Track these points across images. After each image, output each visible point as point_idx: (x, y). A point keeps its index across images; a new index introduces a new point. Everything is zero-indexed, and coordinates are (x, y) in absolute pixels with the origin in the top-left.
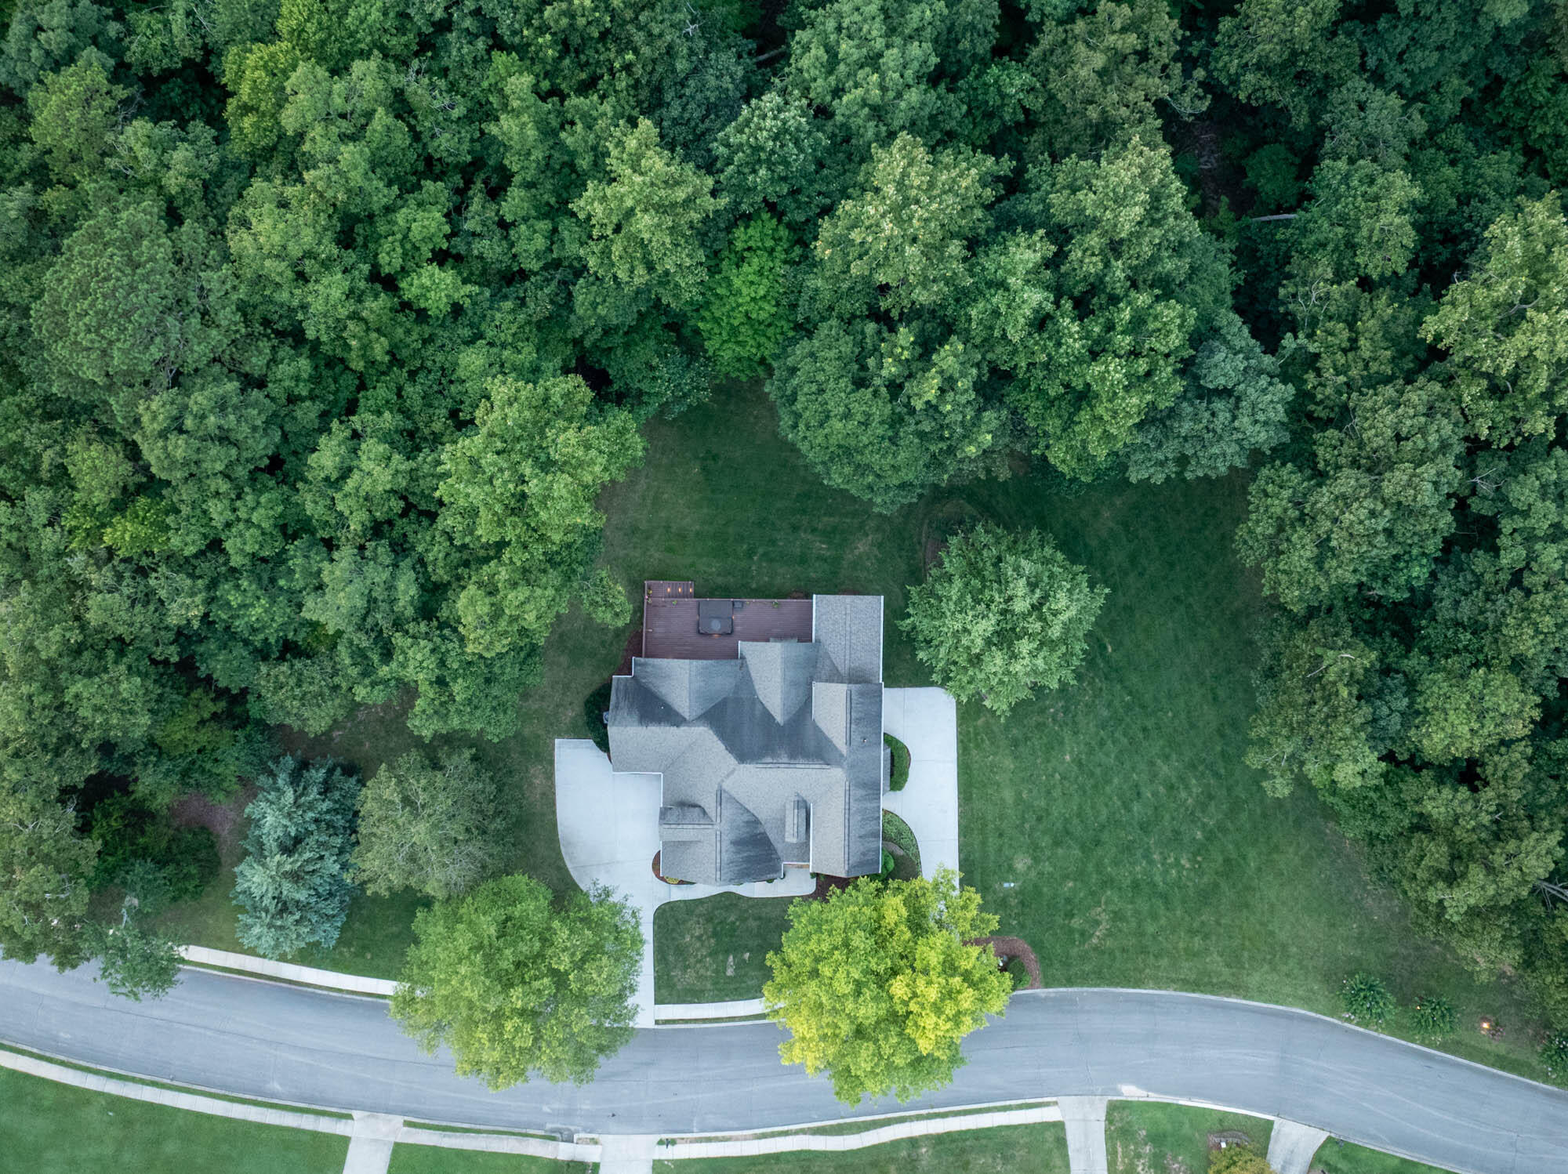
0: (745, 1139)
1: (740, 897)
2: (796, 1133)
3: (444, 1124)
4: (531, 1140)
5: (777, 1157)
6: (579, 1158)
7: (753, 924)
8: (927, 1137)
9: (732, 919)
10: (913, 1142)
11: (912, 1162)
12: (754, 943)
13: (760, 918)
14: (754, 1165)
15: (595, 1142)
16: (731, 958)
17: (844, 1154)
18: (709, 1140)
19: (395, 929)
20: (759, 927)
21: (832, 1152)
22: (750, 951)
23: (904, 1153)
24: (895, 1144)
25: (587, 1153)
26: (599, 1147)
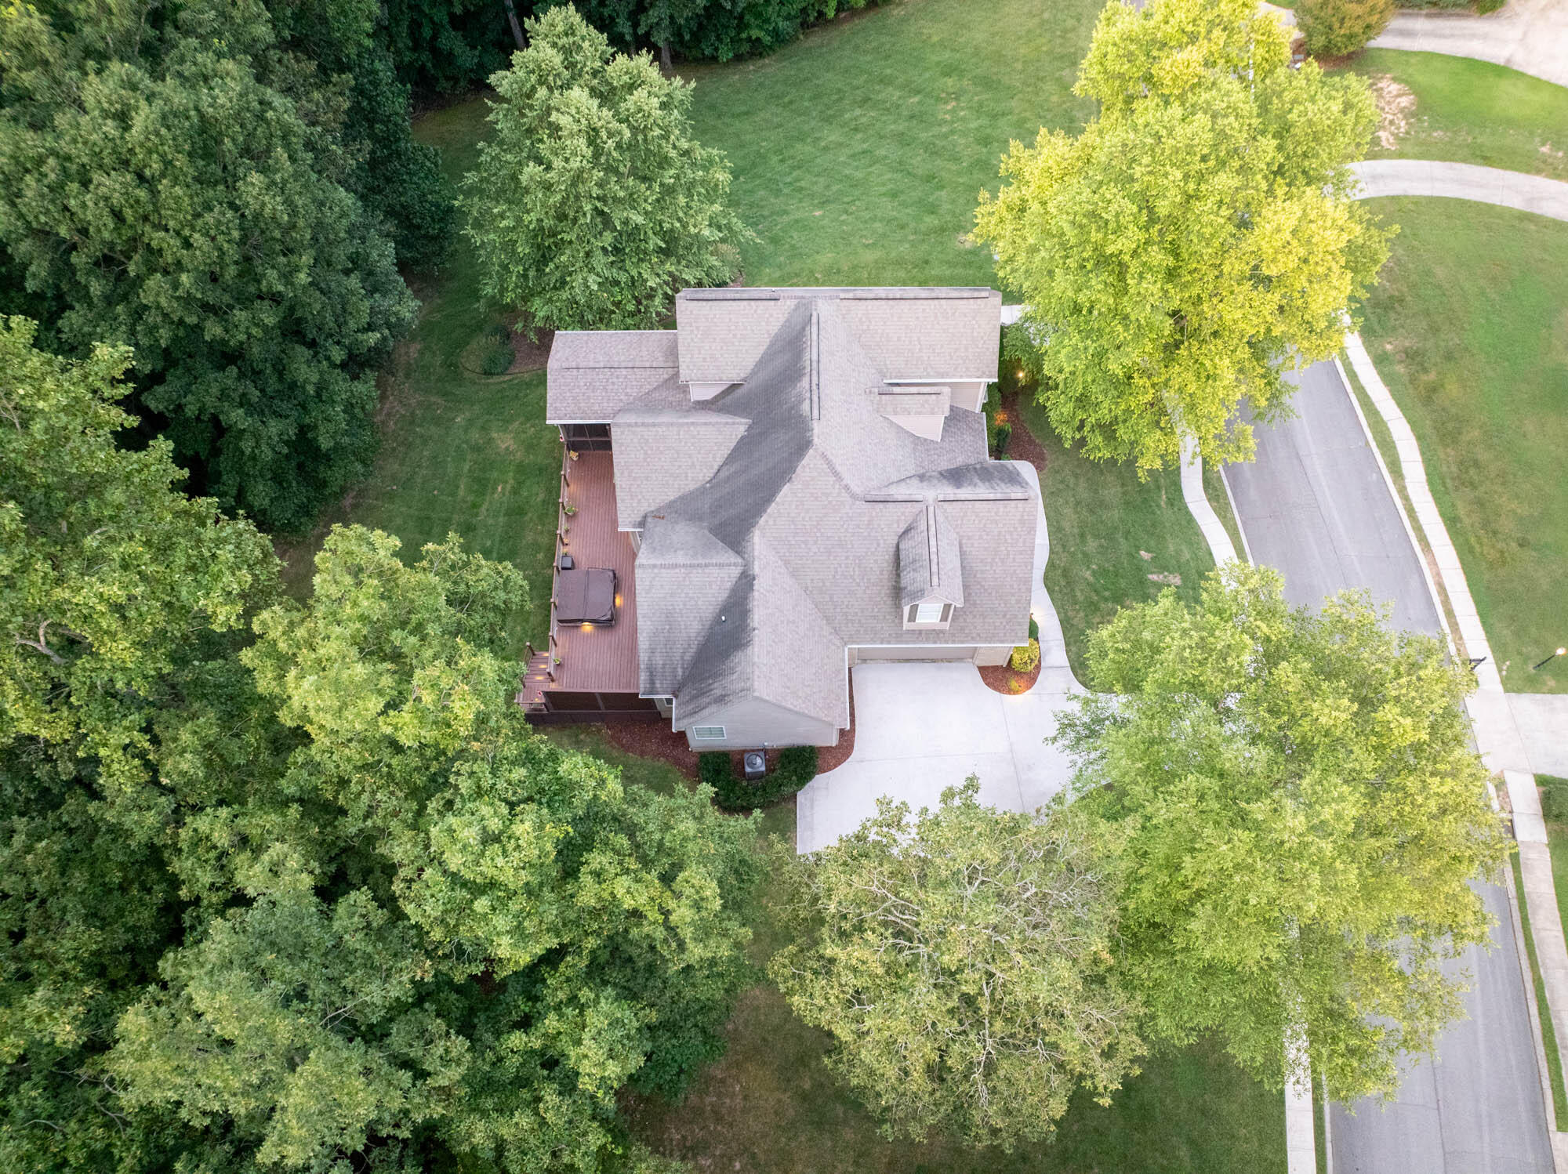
0: (1433, 563)
1: (1051, 566)
2: (1406, 499)
3: (1541, 1050)
4: (1528, 887)
5: (1452, 522)
6: (1537, 808)
7: (1092, 545)
8: (1368, 345)
9: (1088, 574)
10: (1380, 361)
11: (1411, 356)
12: (1124, 545)
13: (1082, 535)
14: (1471, 551)
15: (1501, 785)
16: (1150, 576)
17: (1420, 438)
18: (1450, 613)
19: (1183, 1152)
20: (1096, 536)
21: (1423, 454)
22: (1138, 548)
23: (1400, 369)
24: (1388, 379)
25: (1525, 799)
26: (1509, 777)
